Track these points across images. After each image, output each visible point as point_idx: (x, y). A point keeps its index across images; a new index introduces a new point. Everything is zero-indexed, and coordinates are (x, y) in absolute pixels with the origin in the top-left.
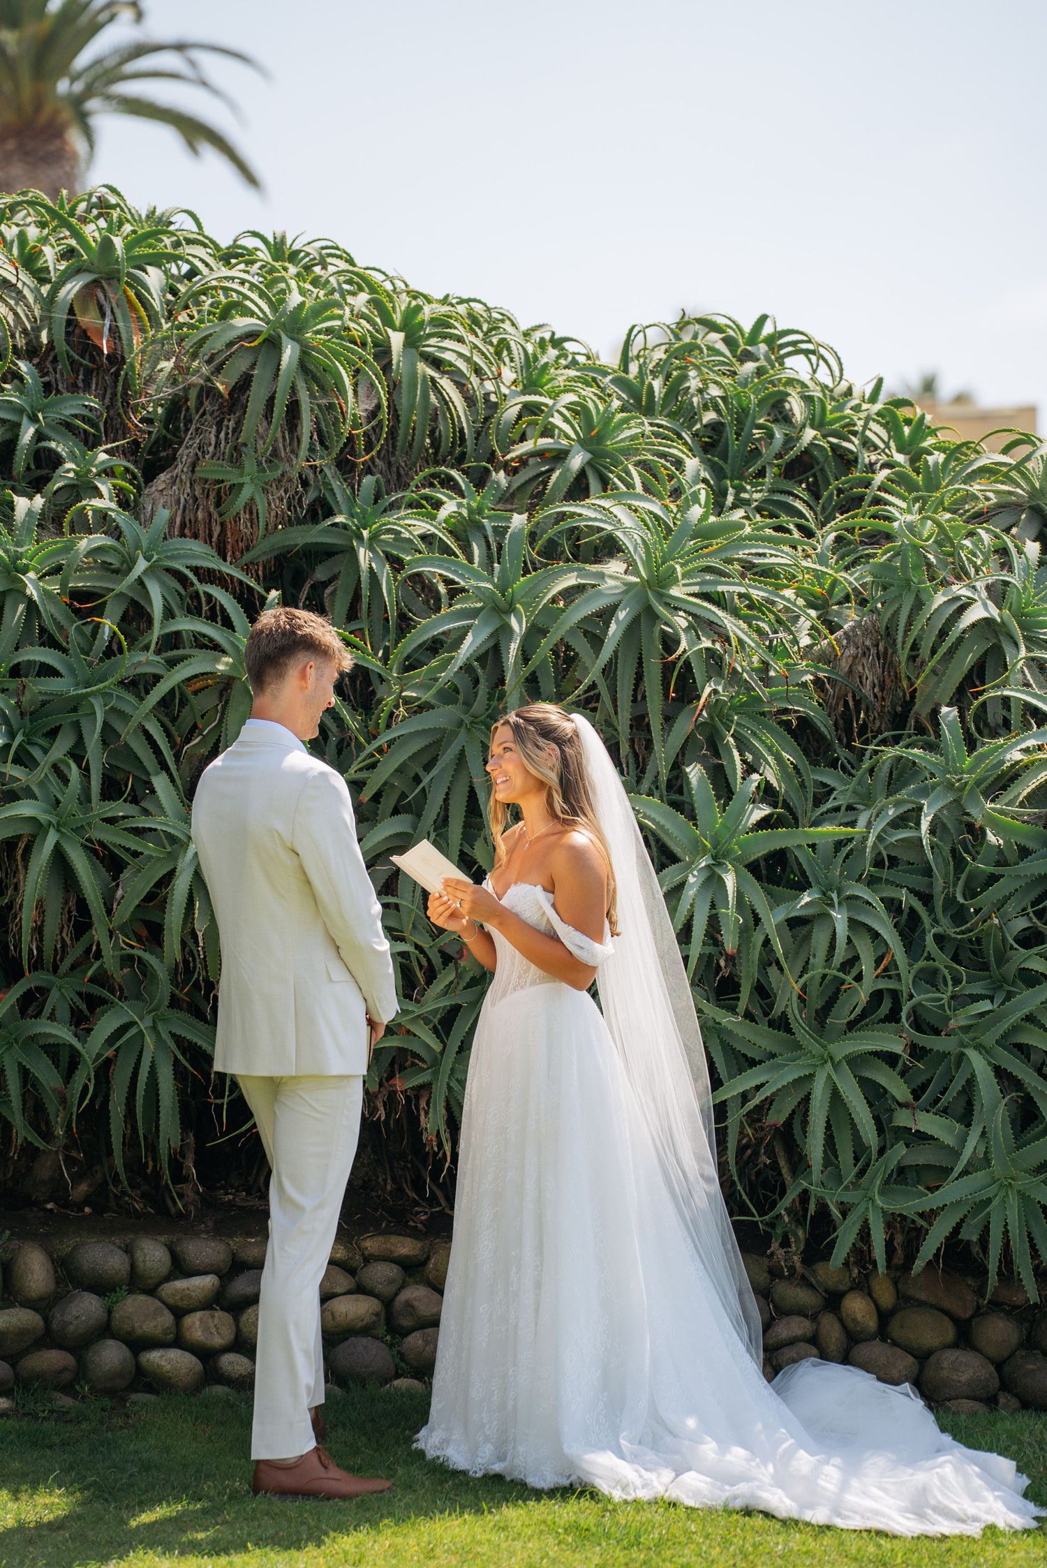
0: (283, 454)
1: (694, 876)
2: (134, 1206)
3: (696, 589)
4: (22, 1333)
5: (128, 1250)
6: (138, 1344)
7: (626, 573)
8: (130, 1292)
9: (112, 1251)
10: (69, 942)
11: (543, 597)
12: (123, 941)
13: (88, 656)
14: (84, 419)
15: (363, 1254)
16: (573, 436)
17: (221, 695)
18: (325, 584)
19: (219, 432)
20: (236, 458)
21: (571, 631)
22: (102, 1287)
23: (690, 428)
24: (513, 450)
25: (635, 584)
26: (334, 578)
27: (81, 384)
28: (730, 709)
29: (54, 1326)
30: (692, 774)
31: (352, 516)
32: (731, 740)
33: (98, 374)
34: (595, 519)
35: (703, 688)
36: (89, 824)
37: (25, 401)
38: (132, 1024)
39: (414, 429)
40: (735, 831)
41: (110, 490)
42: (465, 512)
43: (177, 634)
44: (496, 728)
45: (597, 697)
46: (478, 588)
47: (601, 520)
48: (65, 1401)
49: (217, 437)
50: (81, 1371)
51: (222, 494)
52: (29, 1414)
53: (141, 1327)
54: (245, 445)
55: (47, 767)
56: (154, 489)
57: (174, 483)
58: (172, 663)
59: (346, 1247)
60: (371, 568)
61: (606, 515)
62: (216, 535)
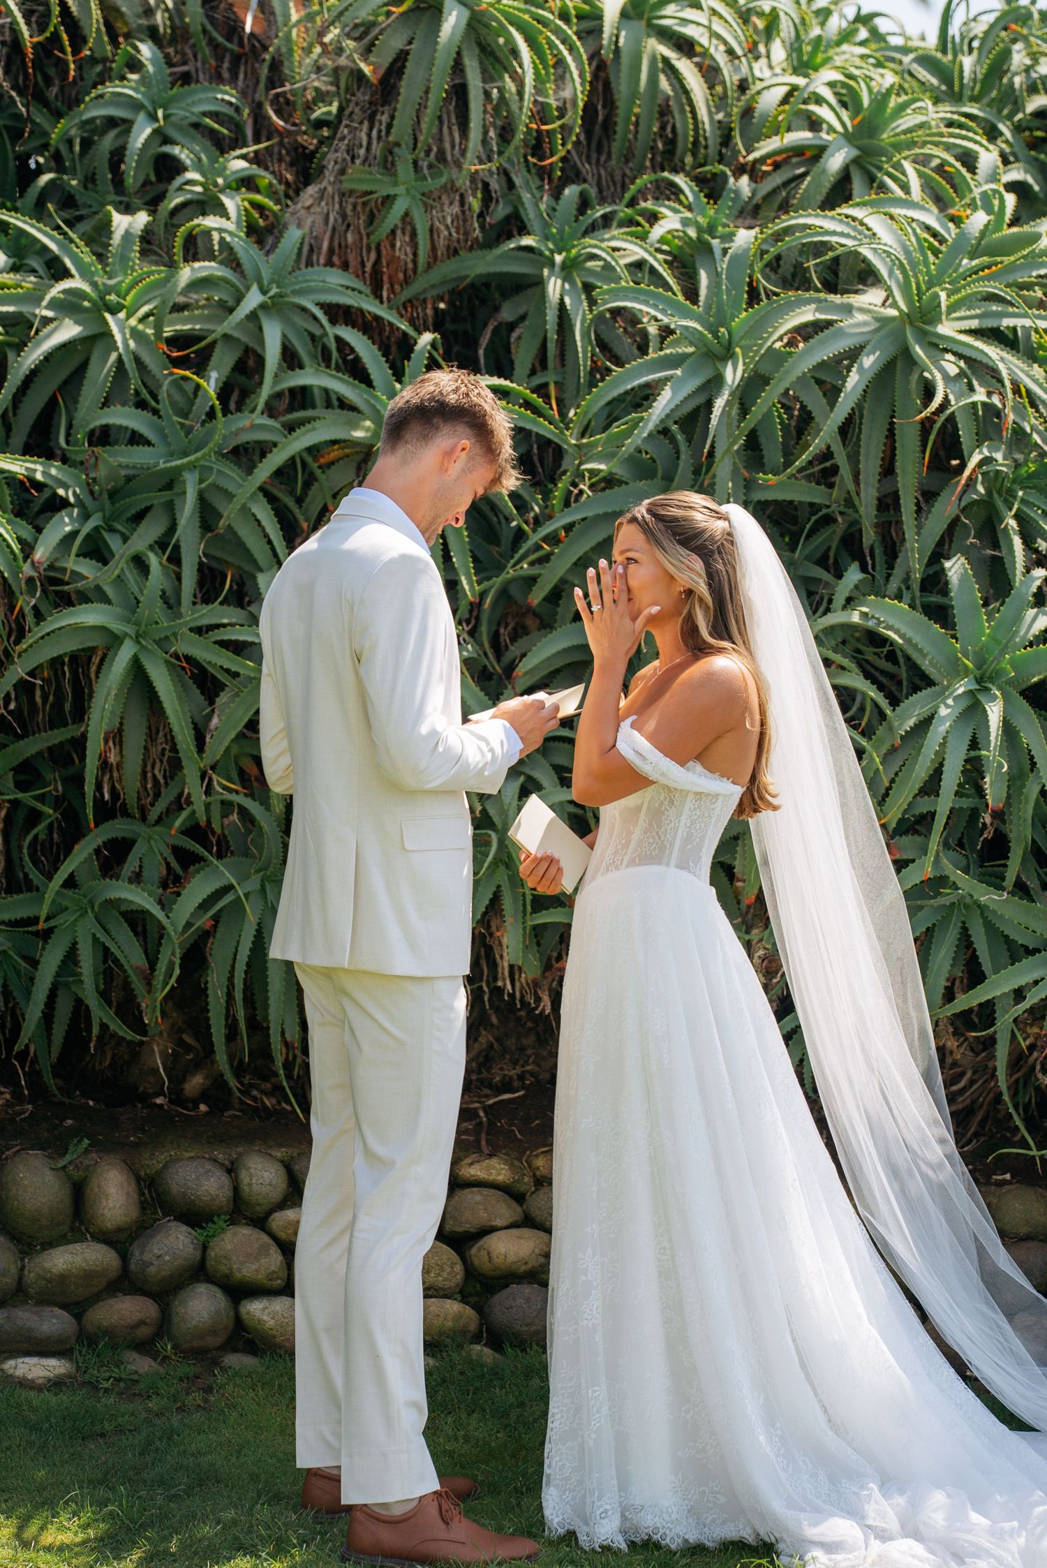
0: (449, 158)
1: (947, 706)
2: (263, 1102)
3: (974, 324)
4: (89, 1275)
5: (231, 1170)
6: (239, 1292)
7: (883, 305)
8: (233, 1222)
9: (209, 1171)
10: (162, 781)
11: (767, 339)
12: (219, 784)
13: (187, 418)
14: (214, 115)
15: (534, 1175)
16: (839, 128)
17: (359, 468)
18: (512, 326)
19: (371, 129)
20: (388, 165)
21: (801, 379)
22: (196, 1217)
23: (1010, 117)
24: (758, 149)
25: (893, 319)
26: (523, 318)
27: (226, 75)
28: (1014, 481)
29: (133, 1267)
30: (953, 570)
31: (547, 238)
32: (1013, 523)
33: (246, 62)
34: (834, 233)
35: (970, 456)
36: (175, 634)
37: (142, 94)
38: (228, 888)
39: (637, 124)
40: (1006, 646)
41: (238, 206)
42: (692, 233)
43: (304, 390)
44: (621, 524)
45: (835, 470)
46: (686, 328)
47: (842, 234)
48: (141, 1364)
49: (369, 136)
50: (164, 1325)
51: (375, 208)
52: (90, 1383)
53: (240, 1270)
54: (398, 145)
55: (123, 560)
56: (299, 206)
57: (321, 198)
58: (291, 428)
59: (512, 1166)
60: (562, 303)
61: (855, 229)
62: (369, 266)
